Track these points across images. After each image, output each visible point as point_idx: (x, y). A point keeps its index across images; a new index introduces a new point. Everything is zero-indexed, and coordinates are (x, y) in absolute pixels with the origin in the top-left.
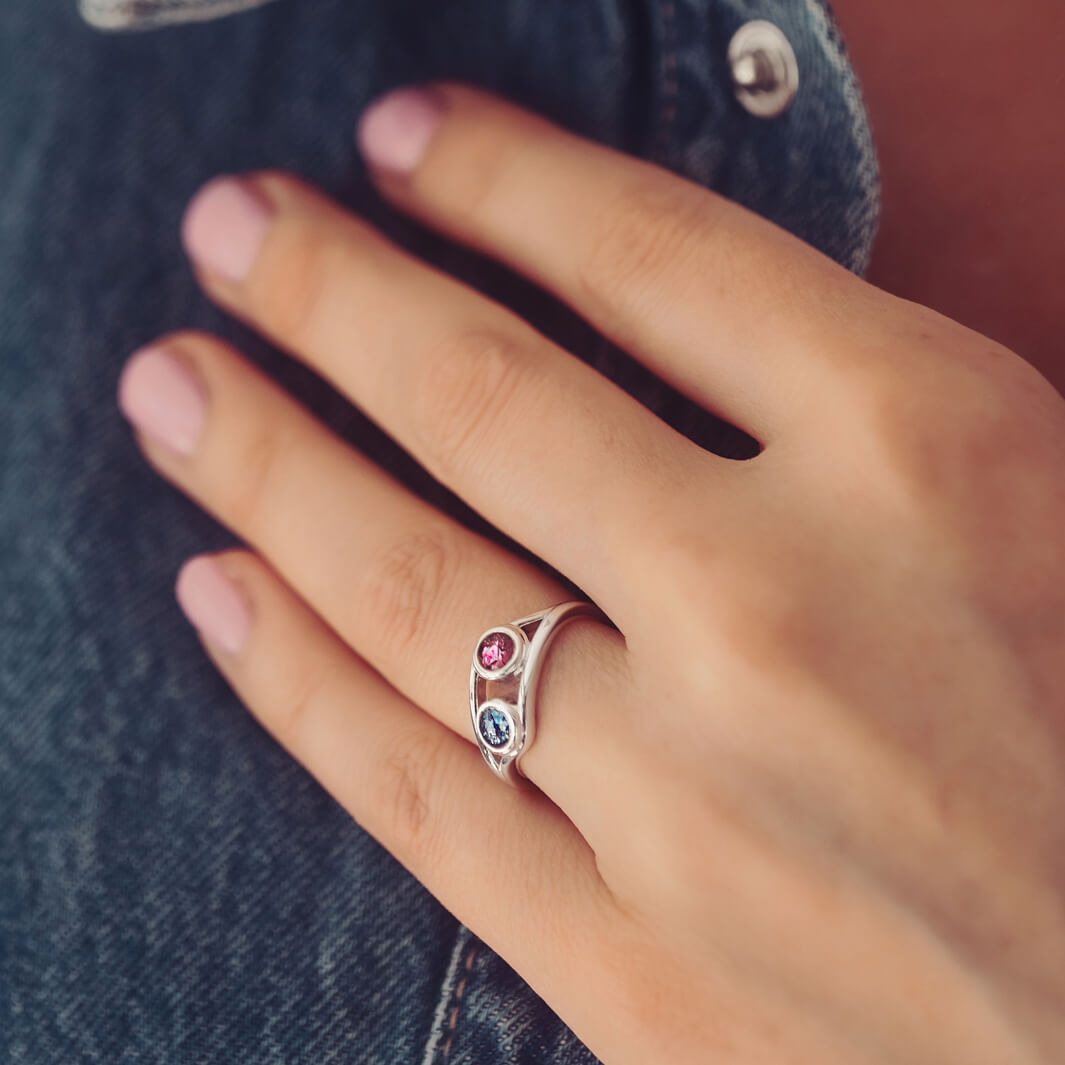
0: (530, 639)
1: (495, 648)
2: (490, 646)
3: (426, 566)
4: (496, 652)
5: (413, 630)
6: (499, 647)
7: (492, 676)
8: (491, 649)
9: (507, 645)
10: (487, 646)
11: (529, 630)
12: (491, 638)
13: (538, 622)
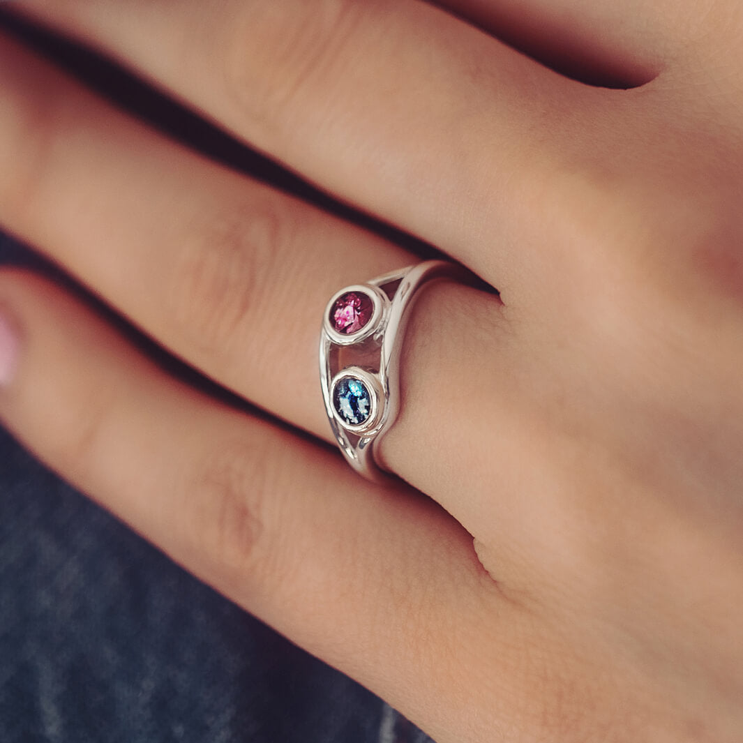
0: (391, 299)
1: (350, 308)
2: (344, 306)
3: (258, 234)
4: (351, 313)
5: (245, 306)
6: (355, 308)
7: (346, 340)
8: (346, 310)
9: (365, 306)
10: (341, 307)
11: (390, 289)
12: (344, 300)
13: (399, 281)
